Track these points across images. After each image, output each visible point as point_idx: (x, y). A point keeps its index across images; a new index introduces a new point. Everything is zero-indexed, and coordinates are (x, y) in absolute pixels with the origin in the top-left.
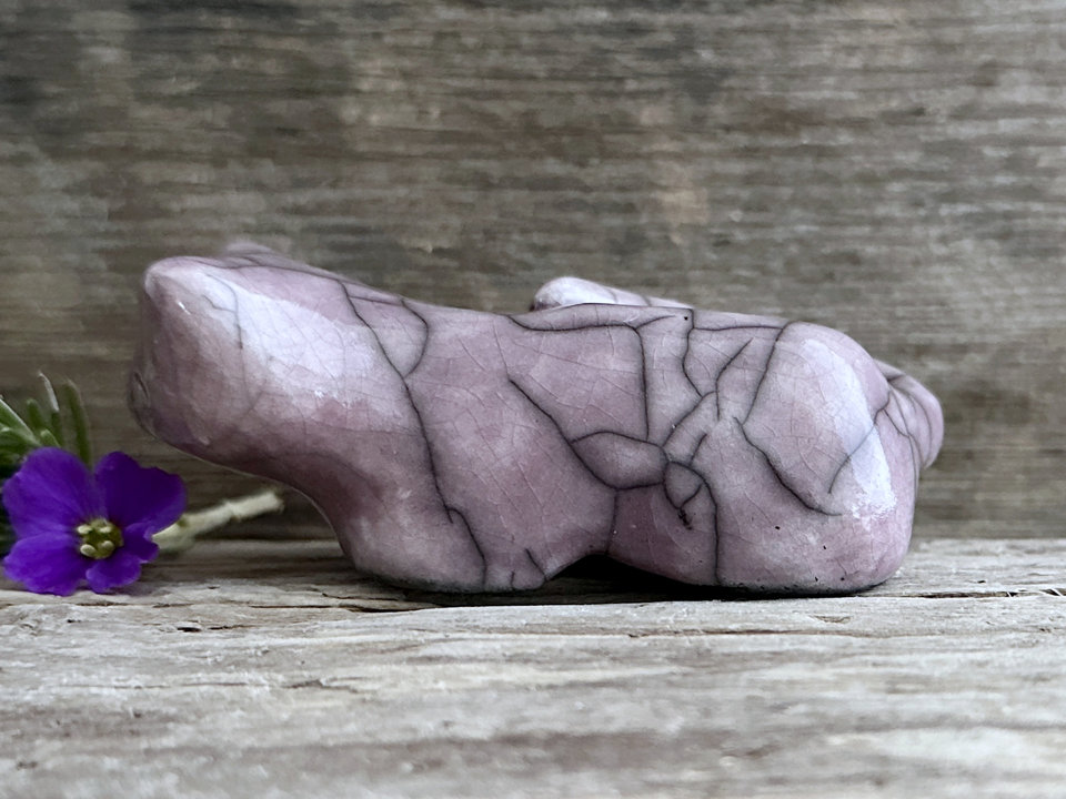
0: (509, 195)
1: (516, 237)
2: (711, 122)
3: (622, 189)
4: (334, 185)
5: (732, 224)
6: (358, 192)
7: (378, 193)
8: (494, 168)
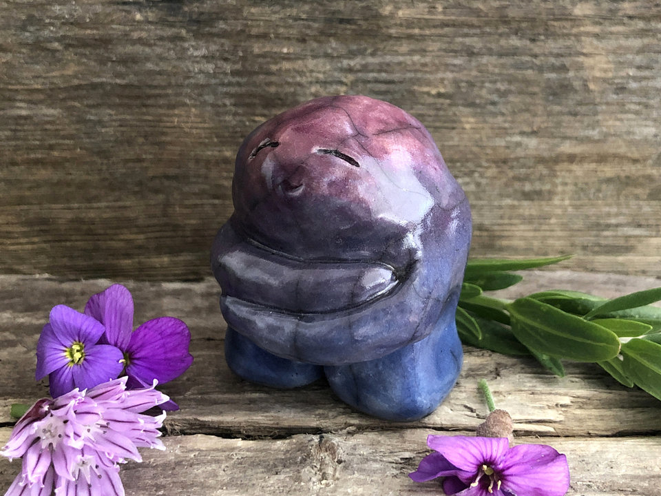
0: (485, 60)
1: (487, 85)
2: (620, 13)
3: (558, 55)
4: (373, 54)
5: (629, 77)
6: (388, 58)
7: (401, 59)
8: (476, 43)
